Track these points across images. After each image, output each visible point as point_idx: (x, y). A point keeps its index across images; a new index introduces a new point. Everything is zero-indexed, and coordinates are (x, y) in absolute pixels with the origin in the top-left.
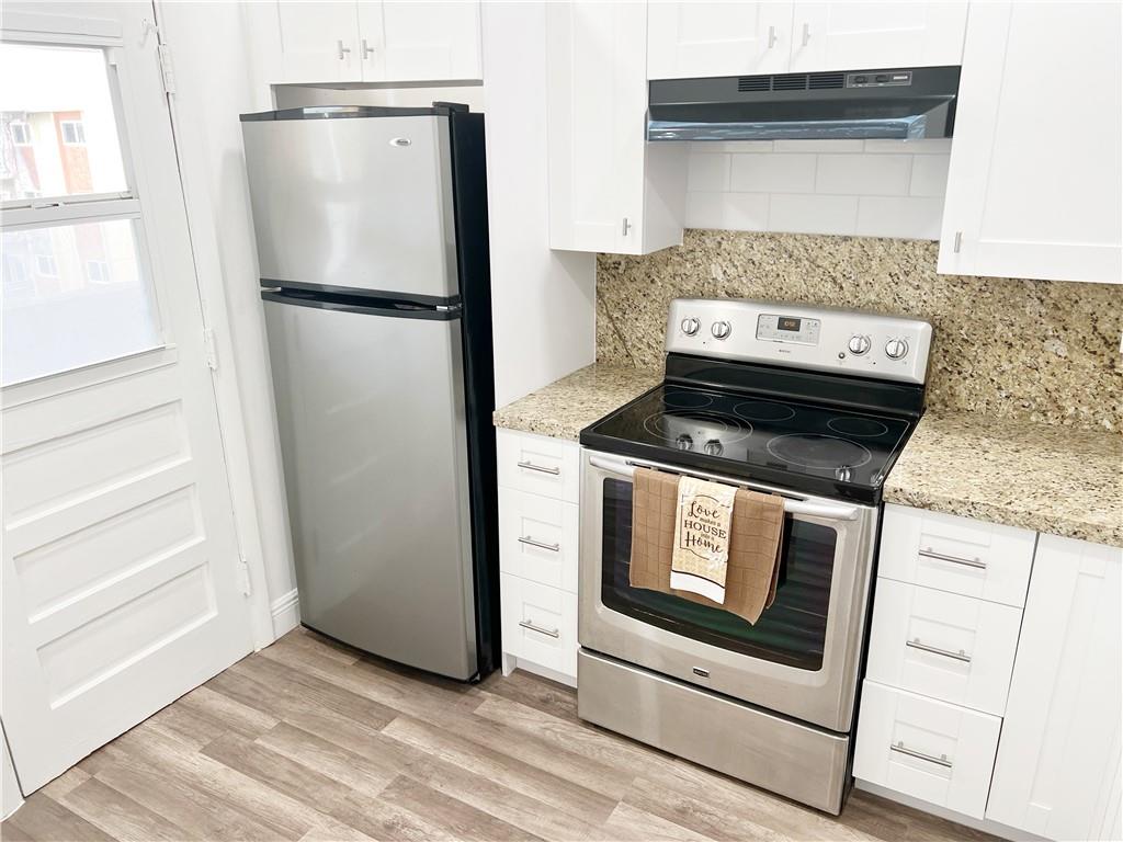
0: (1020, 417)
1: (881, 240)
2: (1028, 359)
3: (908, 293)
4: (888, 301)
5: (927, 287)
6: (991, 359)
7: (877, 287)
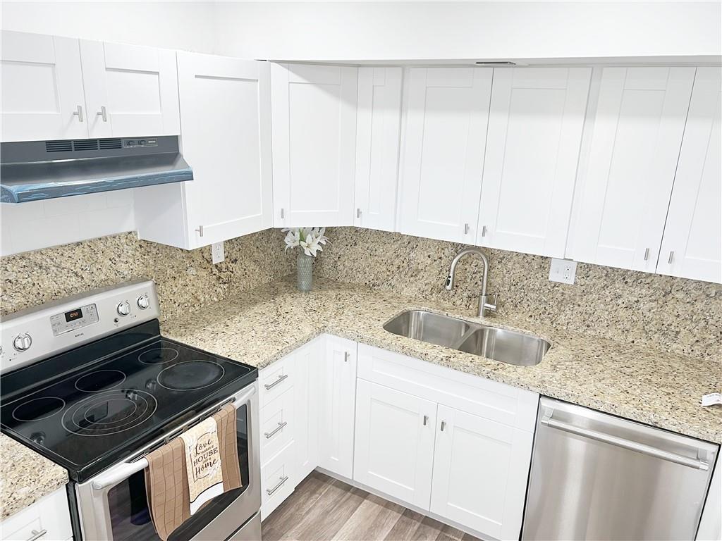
0: (185, 313)
1: (100, 239)
2: (182, 282)
3: (122, 268)
4: (112, 276)
5: (131, 260)
6: (168, 289)
7: (104, 270)
